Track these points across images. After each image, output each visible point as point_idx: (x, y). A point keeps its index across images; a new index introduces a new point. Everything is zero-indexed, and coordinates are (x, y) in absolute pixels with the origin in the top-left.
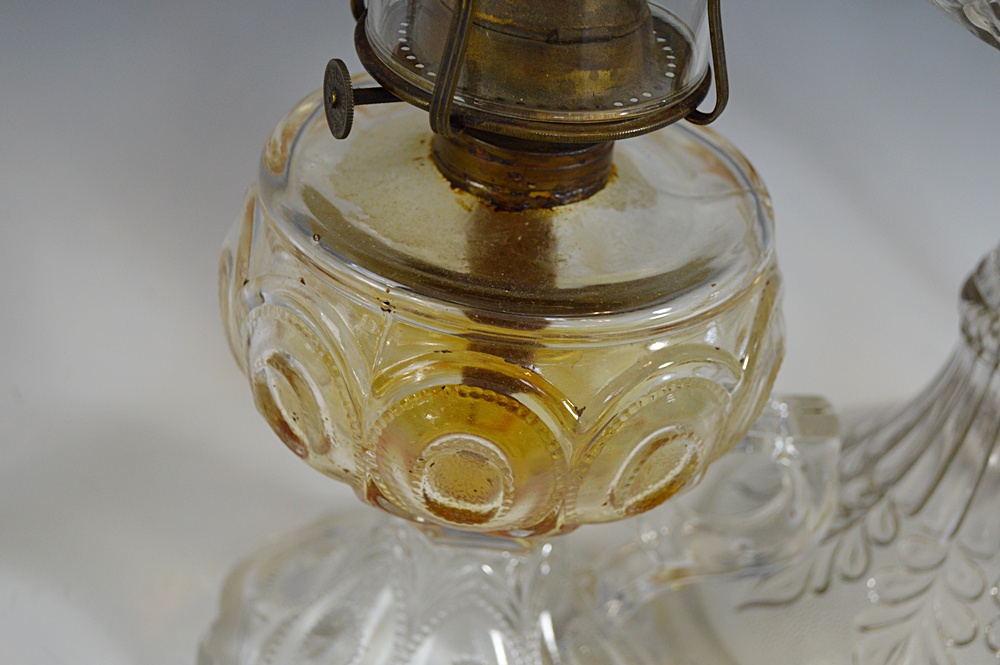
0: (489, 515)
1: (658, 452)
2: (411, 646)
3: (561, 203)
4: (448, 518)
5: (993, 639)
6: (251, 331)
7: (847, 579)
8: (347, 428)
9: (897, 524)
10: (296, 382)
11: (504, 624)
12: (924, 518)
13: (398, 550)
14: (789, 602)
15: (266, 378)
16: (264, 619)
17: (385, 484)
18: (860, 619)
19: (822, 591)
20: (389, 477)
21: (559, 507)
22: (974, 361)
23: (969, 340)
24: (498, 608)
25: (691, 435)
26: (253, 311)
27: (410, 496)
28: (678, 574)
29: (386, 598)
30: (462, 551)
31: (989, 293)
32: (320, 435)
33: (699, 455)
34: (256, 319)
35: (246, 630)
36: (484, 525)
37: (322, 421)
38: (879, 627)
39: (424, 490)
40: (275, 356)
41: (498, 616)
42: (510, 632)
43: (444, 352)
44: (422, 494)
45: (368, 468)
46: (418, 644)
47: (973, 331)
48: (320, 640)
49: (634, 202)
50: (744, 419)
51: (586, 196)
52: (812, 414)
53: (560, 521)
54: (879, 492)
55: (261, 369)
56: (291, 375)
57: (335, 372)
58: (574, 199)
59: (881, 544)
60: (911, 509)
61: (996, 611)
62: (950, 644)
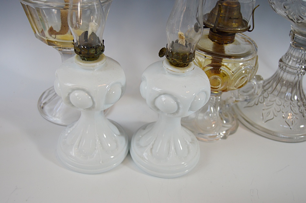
0: (218, 88)
1: (243, 79)
3: (228, 44)
5: (283, 111)
7: (261, 103)
9: (268, 95)
12: (273, 94)
14: (252, 106)
18: (263, 108)
19: (257, 105)
31: (283, 60)
38: (266, 109)
49: (238, 44)
51: (232, 43)
52: (259, 78)
54: (265, 91)
58: (230, 43)
59: (266, 98)
60: (270, 93)
61: (283, 107)
62: (277, 112)
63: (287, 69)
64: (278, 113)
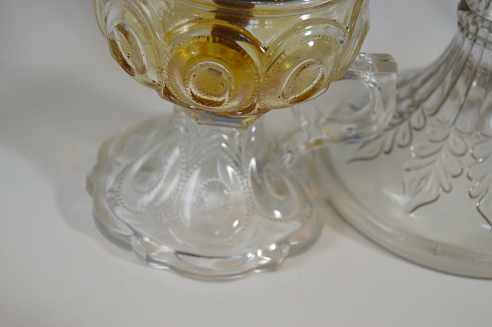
0: (221, 103)
1: (304, 71)
2: (188, 174)
4: (203, 104)
5: (470, 174)
6: (106, 14)
7: (400, 146)
8: (154, 63)
9: (425, 119)
10: (129, 37)
11: (233, 164)
12: (439, 116)
13: (182, 129)
14: (372, 158)
15: (114, 36)
16: (119, 164)
17: (172, 87)
18: (406, 165)
19: (388, 153)
20: (174, 84)
21: (256, 99)
22: (464, 38)
23: (462, 30)
24: (230, 157)
25: (321, 63)
26: (108, 3)
27: (184, 92)
28: (319, 142)
29: (177, 152)
30: (213, 128)
31: (472, 5)
32: (141, 64)
33: (326, 74)
34: (109, 7)
35: (109, 170)
36: (220, 108)
37: (141, 55)
38: (416, 169)
39: (191, 89)
40: (118, 25)
41: (230, 160)
42: (236, 168)
43: (200, 19)
44: (190, 91)
45: (164, 79)
46: (191, 173)
47: (464, 24)
48: (145, 173)
50: (348, 59)
52: (384, 63)
53: (257, 106)
54: (417, 105)
55: (111, 31)
56: (126, 34)
57: (149, 36)
59: (417, 129)
60: (432, 112)
61: (472, 161)
62: (449, 176)
63: (482, 33)
64: (453, 180)
